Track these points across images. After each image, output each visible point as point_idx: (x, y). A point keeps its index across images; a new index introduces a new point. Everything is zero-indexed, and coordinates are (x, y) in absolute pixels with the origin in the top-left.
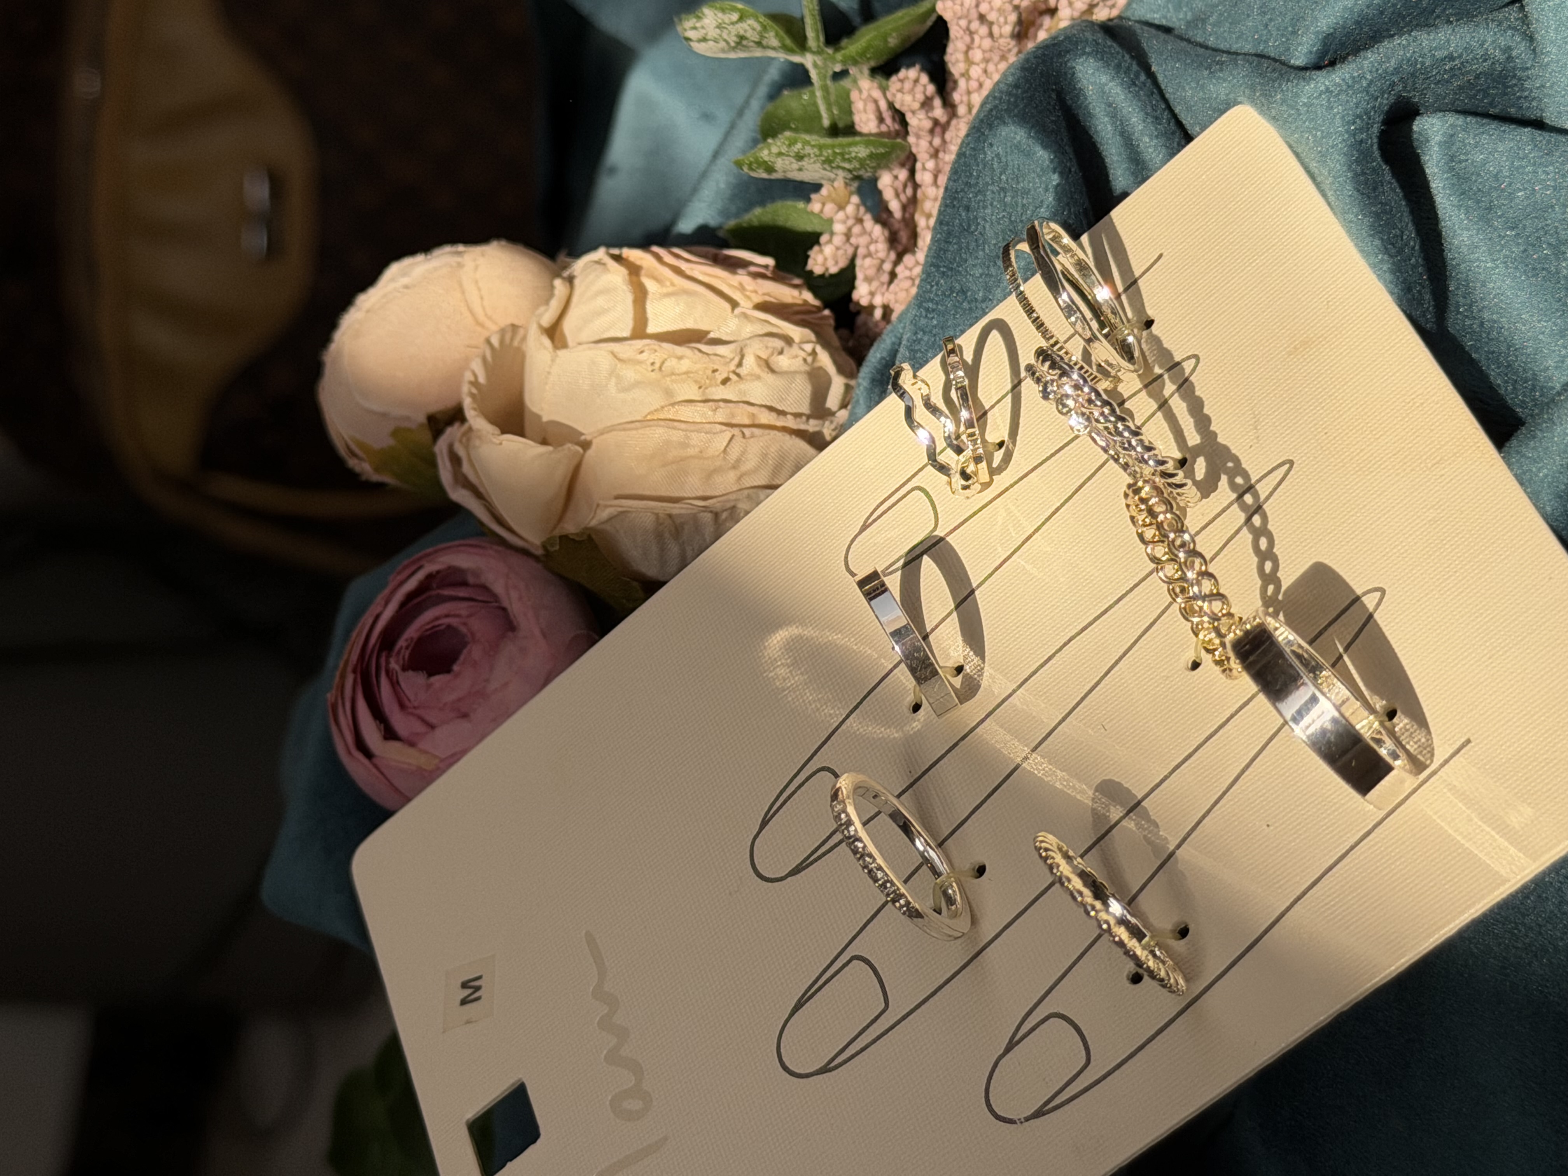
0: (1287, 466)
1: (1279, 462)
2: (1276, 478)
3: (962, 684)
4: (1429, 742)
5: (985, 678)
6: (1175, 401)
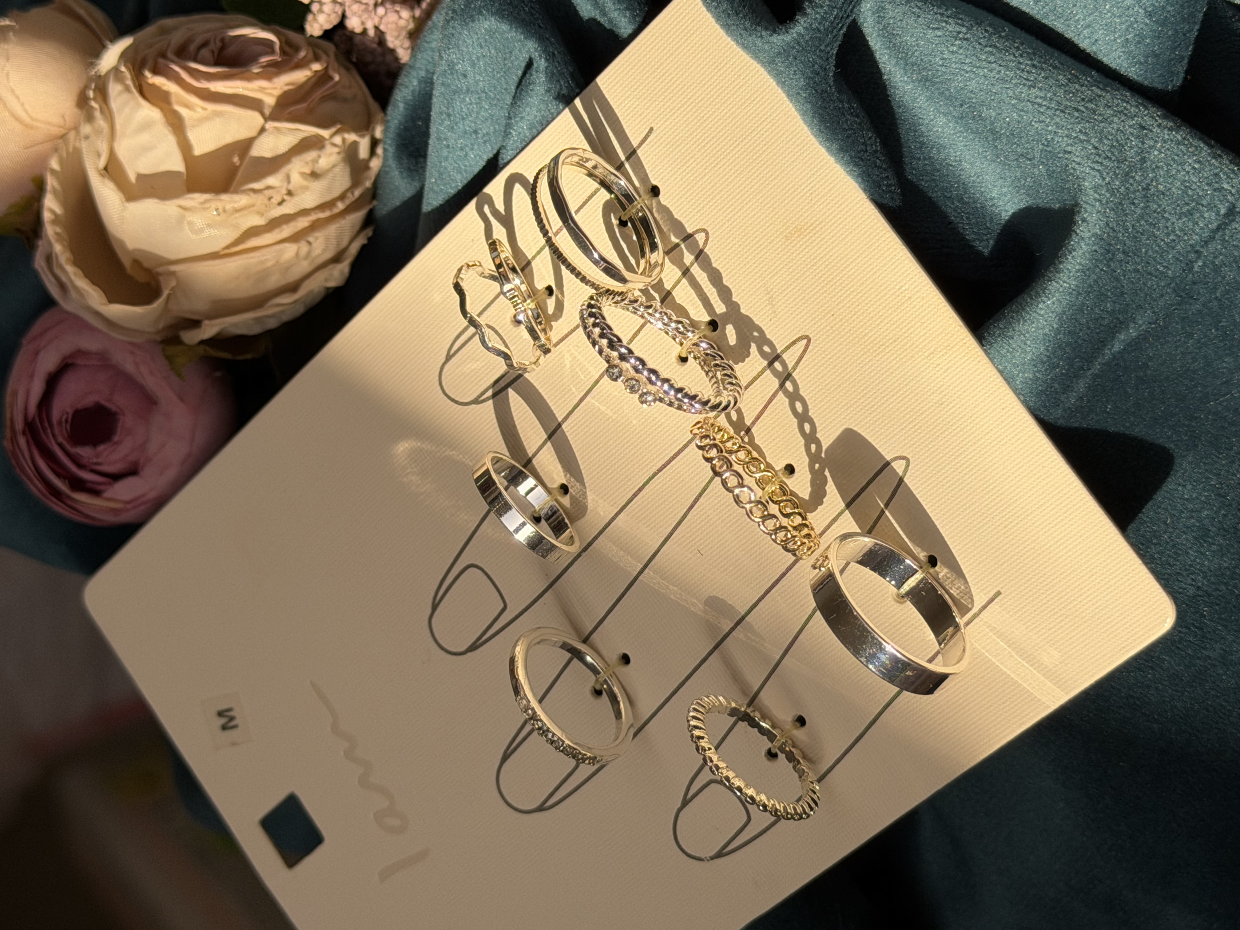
1: (797, 336)
2: (798, 349)
3: (571, 505)
4: (968, 590)
5: (589, 501)
6: (696, 271)
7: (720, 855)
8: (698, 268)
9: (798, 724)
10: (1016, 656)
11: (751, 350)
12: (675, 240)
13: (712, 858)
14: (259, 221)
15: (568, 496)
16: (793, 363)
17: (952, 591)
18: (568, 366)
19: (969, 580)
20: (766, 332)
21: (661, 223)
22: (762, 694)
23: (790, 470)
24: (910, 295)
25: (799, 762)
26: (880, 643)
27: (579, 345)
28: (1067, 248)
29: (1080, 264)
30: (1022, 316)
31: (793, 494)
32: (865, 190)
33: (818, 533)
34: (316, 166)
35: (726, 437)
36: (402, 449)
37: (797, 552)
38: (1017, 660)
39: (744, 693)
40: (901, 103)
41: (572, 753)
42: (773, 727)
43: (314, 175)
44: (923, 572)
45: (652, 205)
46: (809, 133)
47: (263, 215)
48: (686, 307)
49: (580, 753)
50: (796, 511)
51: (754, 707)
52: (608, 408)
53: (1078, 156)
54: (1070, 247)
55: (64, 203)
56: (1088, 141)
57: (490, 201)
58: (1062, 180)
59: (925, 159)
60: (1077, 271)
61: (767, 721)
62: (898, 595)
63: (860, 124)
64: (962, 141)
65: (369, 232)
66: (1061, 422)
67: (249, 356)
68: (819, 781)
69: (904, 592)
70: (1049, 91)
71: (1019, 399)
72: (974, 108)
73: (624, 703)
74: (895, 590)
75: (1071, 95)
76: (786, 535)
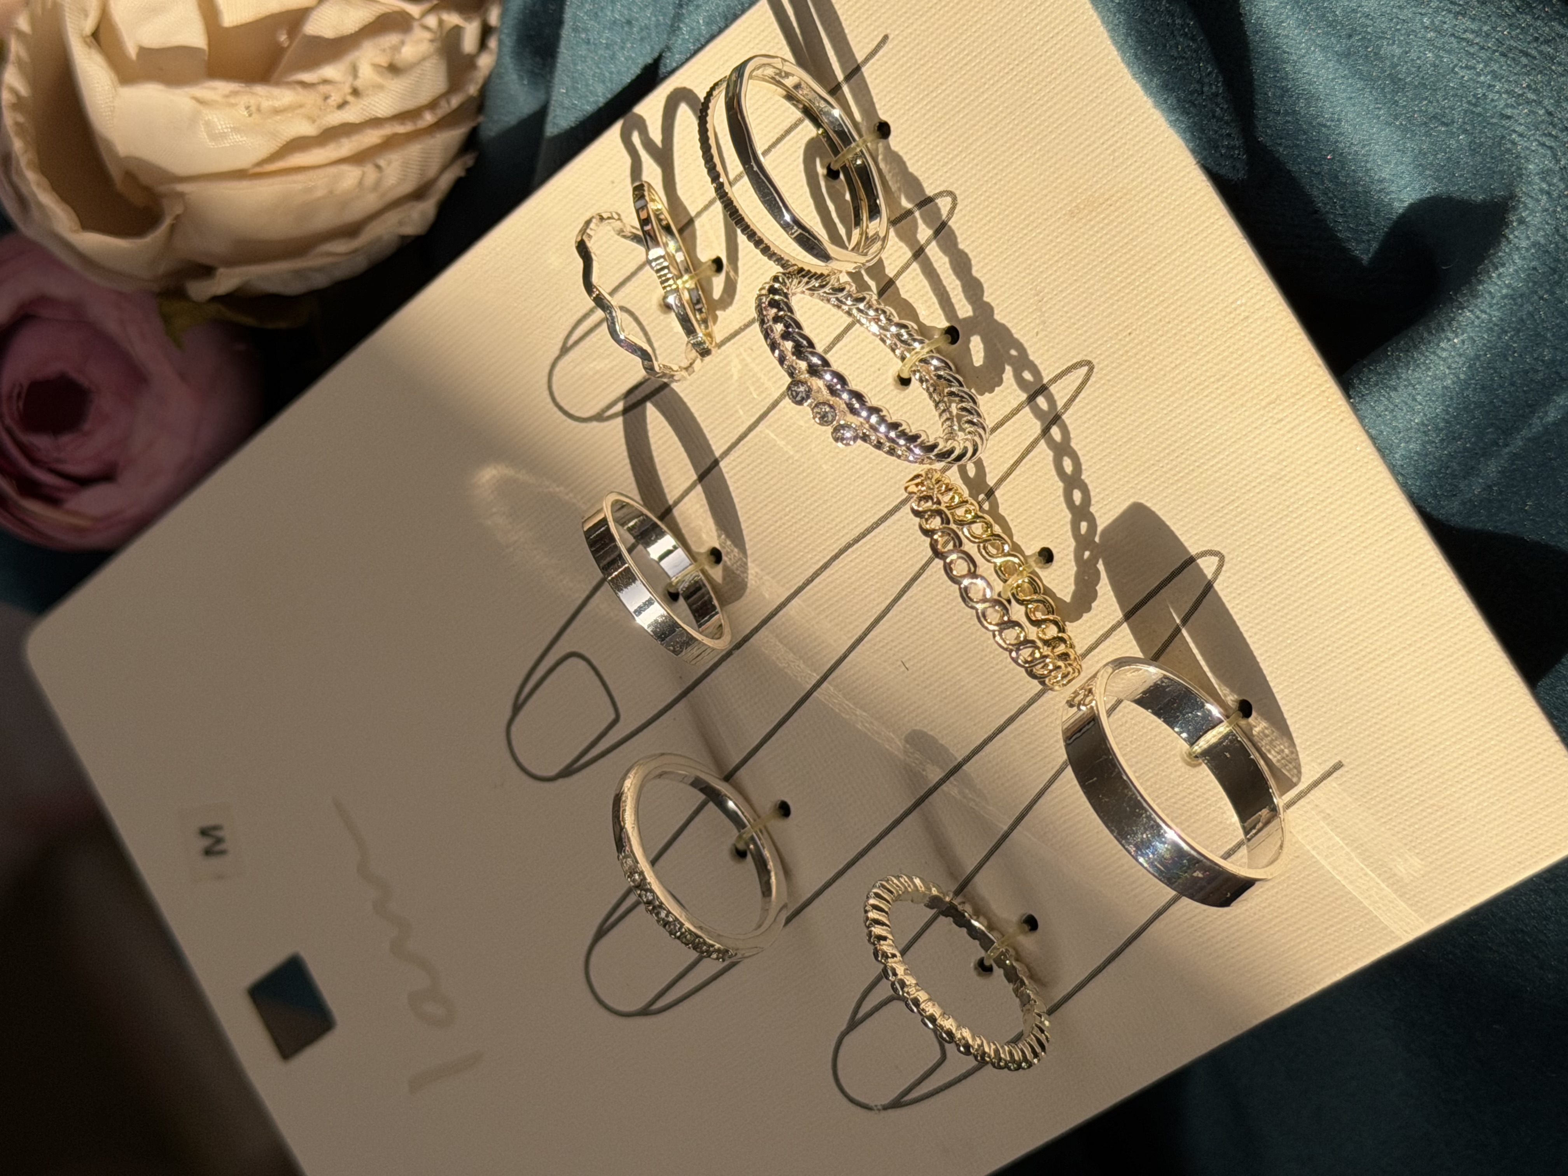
0: (1085, 369)
1: (1075, 361)
2: (1074, 381)
3: (724, 579)
4: (1294, 756)
5: (750, 577)
6: (934, 252)
7: (897, 1104)
8: (937, 249)
9: (1027, 928)
10: (1357, 860)
11: (1005, 376)
12: (906, 204)
13: (885, 1108)
14: (307, 129)
15: (721, 565)
16: (1065, 400)
17: (1270, 756)
18: (735, 377)
19: (1297, 741)
20: (1029, 351)
21: (888, 177)
22: (978, 879)
23: (1047, 556)
24: (1246, 314)
25: (1023, 983)
26: (1159, 826)
27: (754, 348)
28: (1491, 262)
29: (1508, 286)
30: (1413, 357)
31: (1047, 591)
32: (1193, 151)
33: (1079, 652)
34: (397, 57)
35: (957, 500)
36: (487, 477)
37: (1047, 680)
38: (1358, 865)
39: (952, 875)
40: (1259, 28)
41: (693, 942)
42: (990, 927)
43: (393, 69)
44: (1230, 723)
45: (877, 150)
46: (1119, 59)
47: (314, 121)
48: (915, 305)
49: (705, 943)
50: (1051, 617)
51: (965, 896)
52: (788, 443)
53: (1521, 124)
54: (1495, 260)
55: (33, 81)
56: (1539, 103)
57: (641, 125)
58: (1492, 158)
59: (1286, 113)
60: (1504, 297)
61: (981, 919)
62: (1190, 754)
63: (1196, 51)
64: (1345, 91)
65: (469, 160)
66: (1457, 521)
67: (282, 325)
68: (1050, 1012)
69: (1199, 751)
70: (1485, 23)
71: (1397, 481)
72: (1369, 40)
73: (776, 874)
74: (1186, 746)
75: (1518, 31)
76: (1033, 654)
